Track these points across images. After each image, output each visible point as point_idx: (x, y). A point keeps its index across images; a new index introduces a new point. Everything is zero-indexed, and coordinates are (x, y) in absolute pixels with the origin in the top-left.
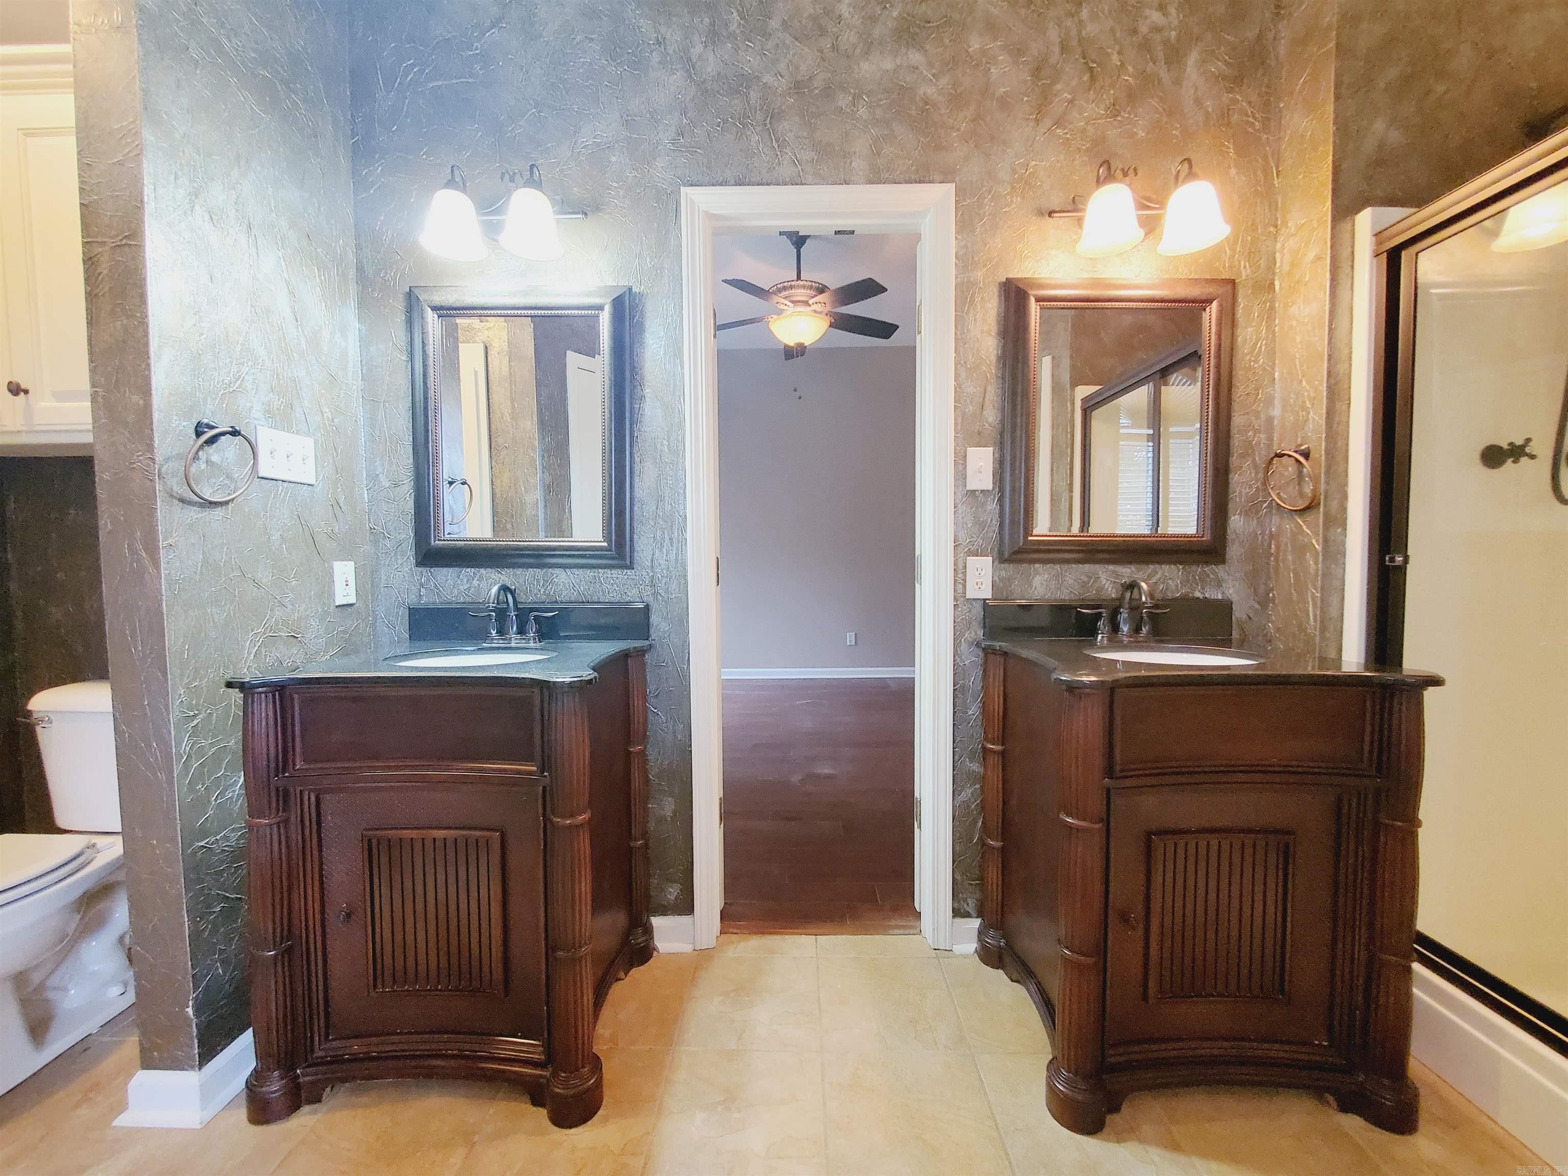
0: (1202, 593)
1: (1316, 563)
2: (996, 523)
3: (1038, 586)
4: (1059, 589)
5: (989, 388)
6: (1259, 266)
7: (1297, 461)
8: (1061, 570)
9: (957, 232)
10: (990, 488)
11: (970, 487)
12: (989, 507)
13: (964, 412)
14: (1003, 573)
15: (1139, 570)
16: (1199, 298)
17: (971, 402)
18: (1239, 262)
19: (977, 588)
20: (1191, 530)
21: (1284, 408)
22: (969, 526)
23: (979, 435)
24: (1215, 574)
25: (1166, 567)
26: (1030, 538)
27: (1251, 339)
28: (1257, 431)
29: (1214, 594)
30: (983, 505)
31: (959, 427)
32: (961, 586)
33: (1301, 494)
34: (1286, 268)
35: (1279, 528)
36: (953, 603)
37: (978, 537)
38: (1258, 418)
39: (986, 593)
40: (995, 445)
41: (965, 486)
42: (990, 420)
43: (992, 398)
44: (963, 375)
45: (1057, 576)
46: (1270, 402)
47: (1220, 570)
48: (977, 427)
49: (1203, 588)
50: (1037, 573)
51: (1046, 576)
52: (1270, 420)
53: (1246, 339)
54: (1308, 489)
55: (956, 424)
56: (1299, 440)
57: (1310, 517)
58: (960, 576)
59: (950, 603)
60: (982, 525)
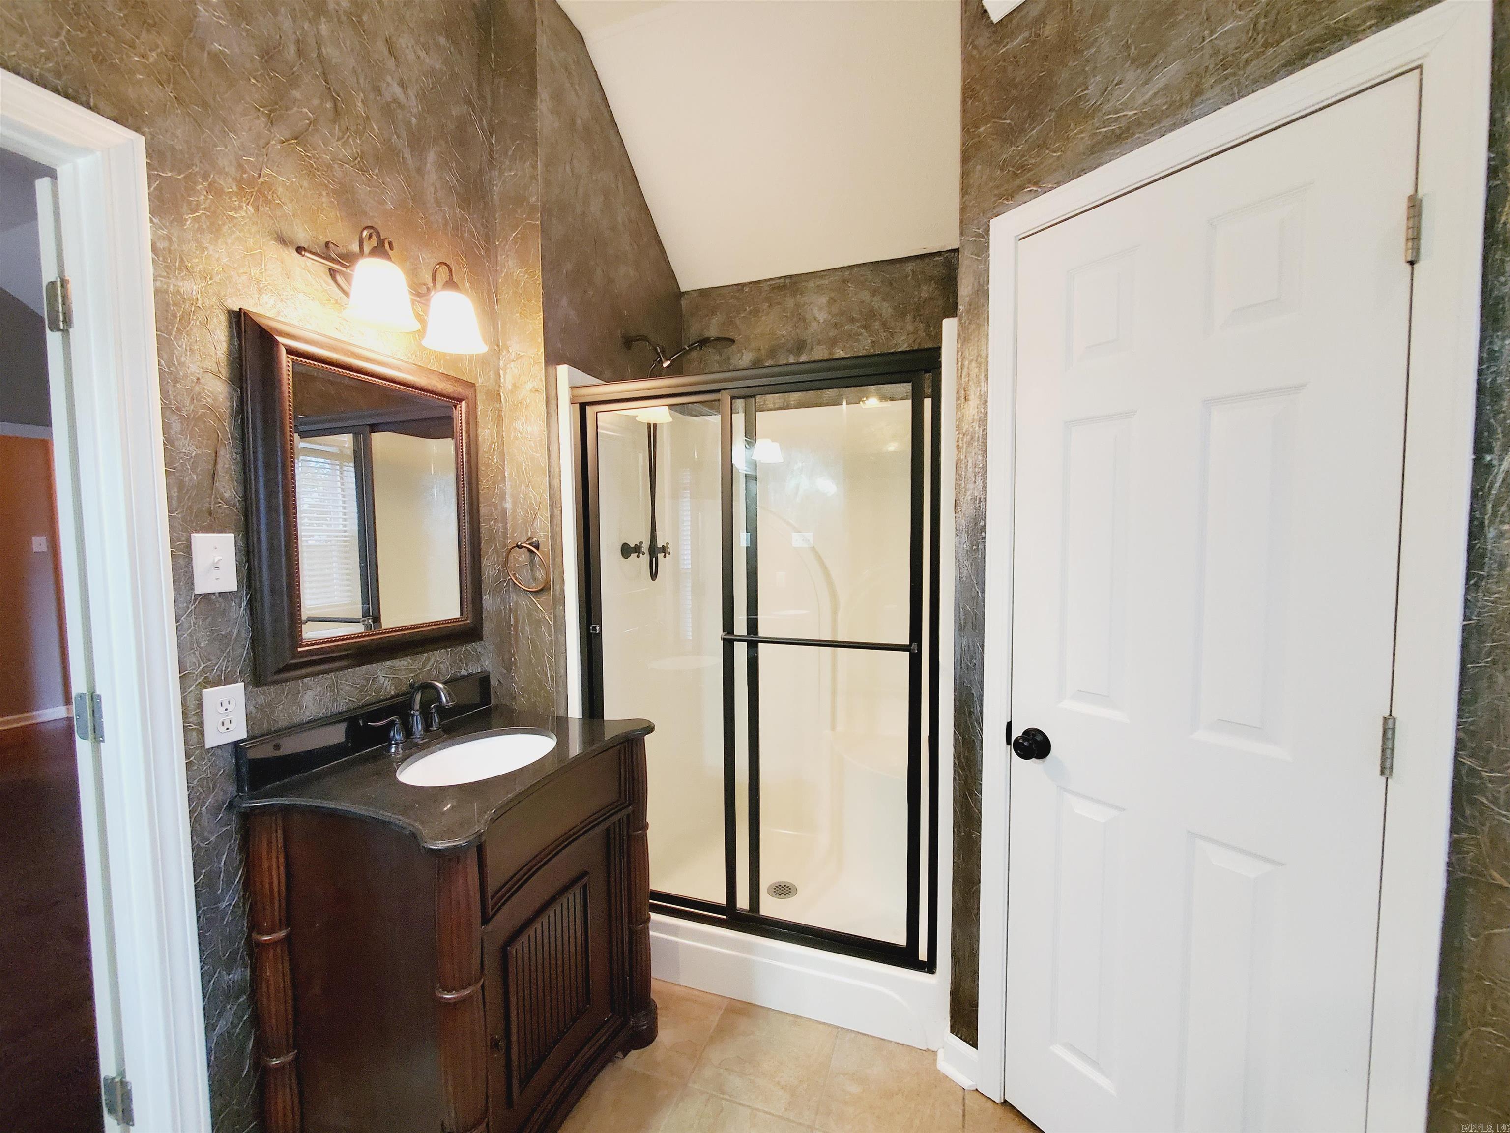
0: (467, 670)
1: (550, 636)
2: (246, 636)
3: (310, 704)
4: (335, 700)
5: (222, 452)
6: (489, 377)
7: (529, 550)
8: (336, 677)
9: (152, 213)
10: (234, 587)
11: (201, 587)
12: (233, 615)
13: (182, 481)
14: (261, 699)
15: (414, 661)
16: (452, 395)
17: (194, 470)
18: (476, 368)
19: (223, 729)
20: (457, 615)
21: (515, 503)
22: (202, 645)
23: (210, 514)
24: (475, 650)
25: (437, 653)
26: (299, 649)
27: (488, 439)
28: (496, 521)
29: (475, 669)
30: (224, 613)
31: (174, 502)
32: (195, 734)
33: (535, 579)
34: (509, 387)
35: (516, 603)
36: (184, 761)
37: (219, 659)
38: (496, 509)
39: (239, 732)
40: (236, 531)
41: (193, 589)
42: (227, 495)
43: (227, 466)
44: (176, 427)
45: (331, 688)
46: (503, 497)
47: (478, 646)
48: (207, 505)
49: (467, 666)
50: (307, 688)
51: (319, 690)
52: (504, 511)
53: (484, 439)
54: (540, 574)
55: (169, 498)
56: (529, 534)
57: (543, 598)
58: (193, 719)
59: (180, 762)
60: (223, 640)
